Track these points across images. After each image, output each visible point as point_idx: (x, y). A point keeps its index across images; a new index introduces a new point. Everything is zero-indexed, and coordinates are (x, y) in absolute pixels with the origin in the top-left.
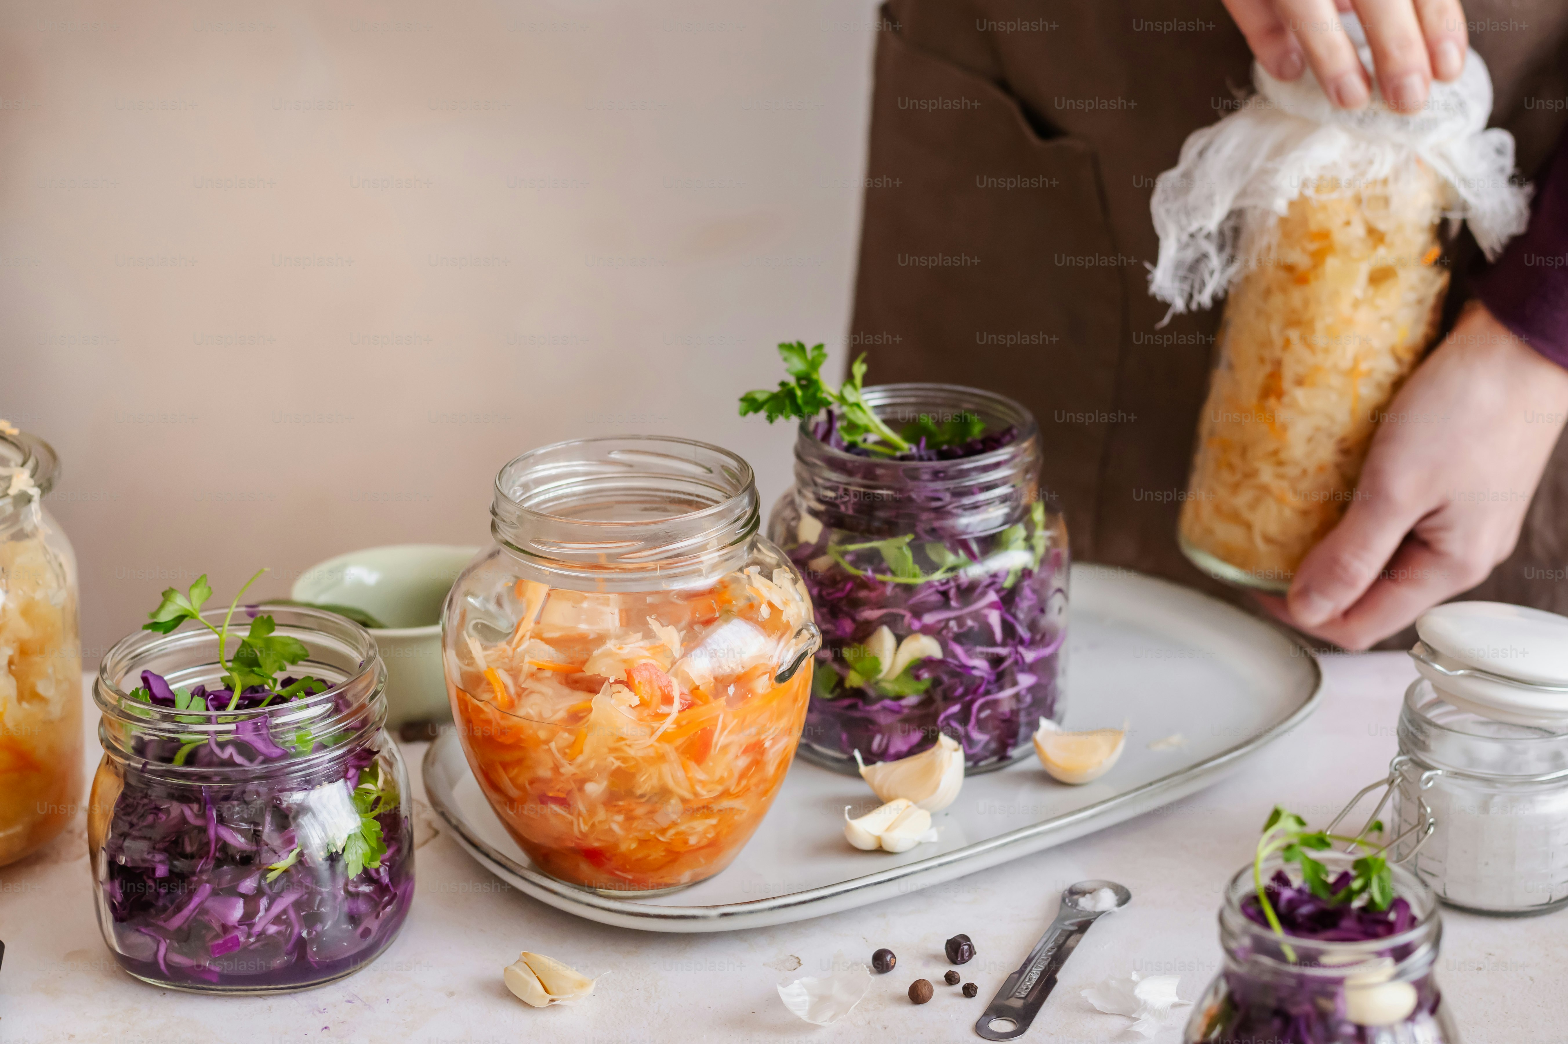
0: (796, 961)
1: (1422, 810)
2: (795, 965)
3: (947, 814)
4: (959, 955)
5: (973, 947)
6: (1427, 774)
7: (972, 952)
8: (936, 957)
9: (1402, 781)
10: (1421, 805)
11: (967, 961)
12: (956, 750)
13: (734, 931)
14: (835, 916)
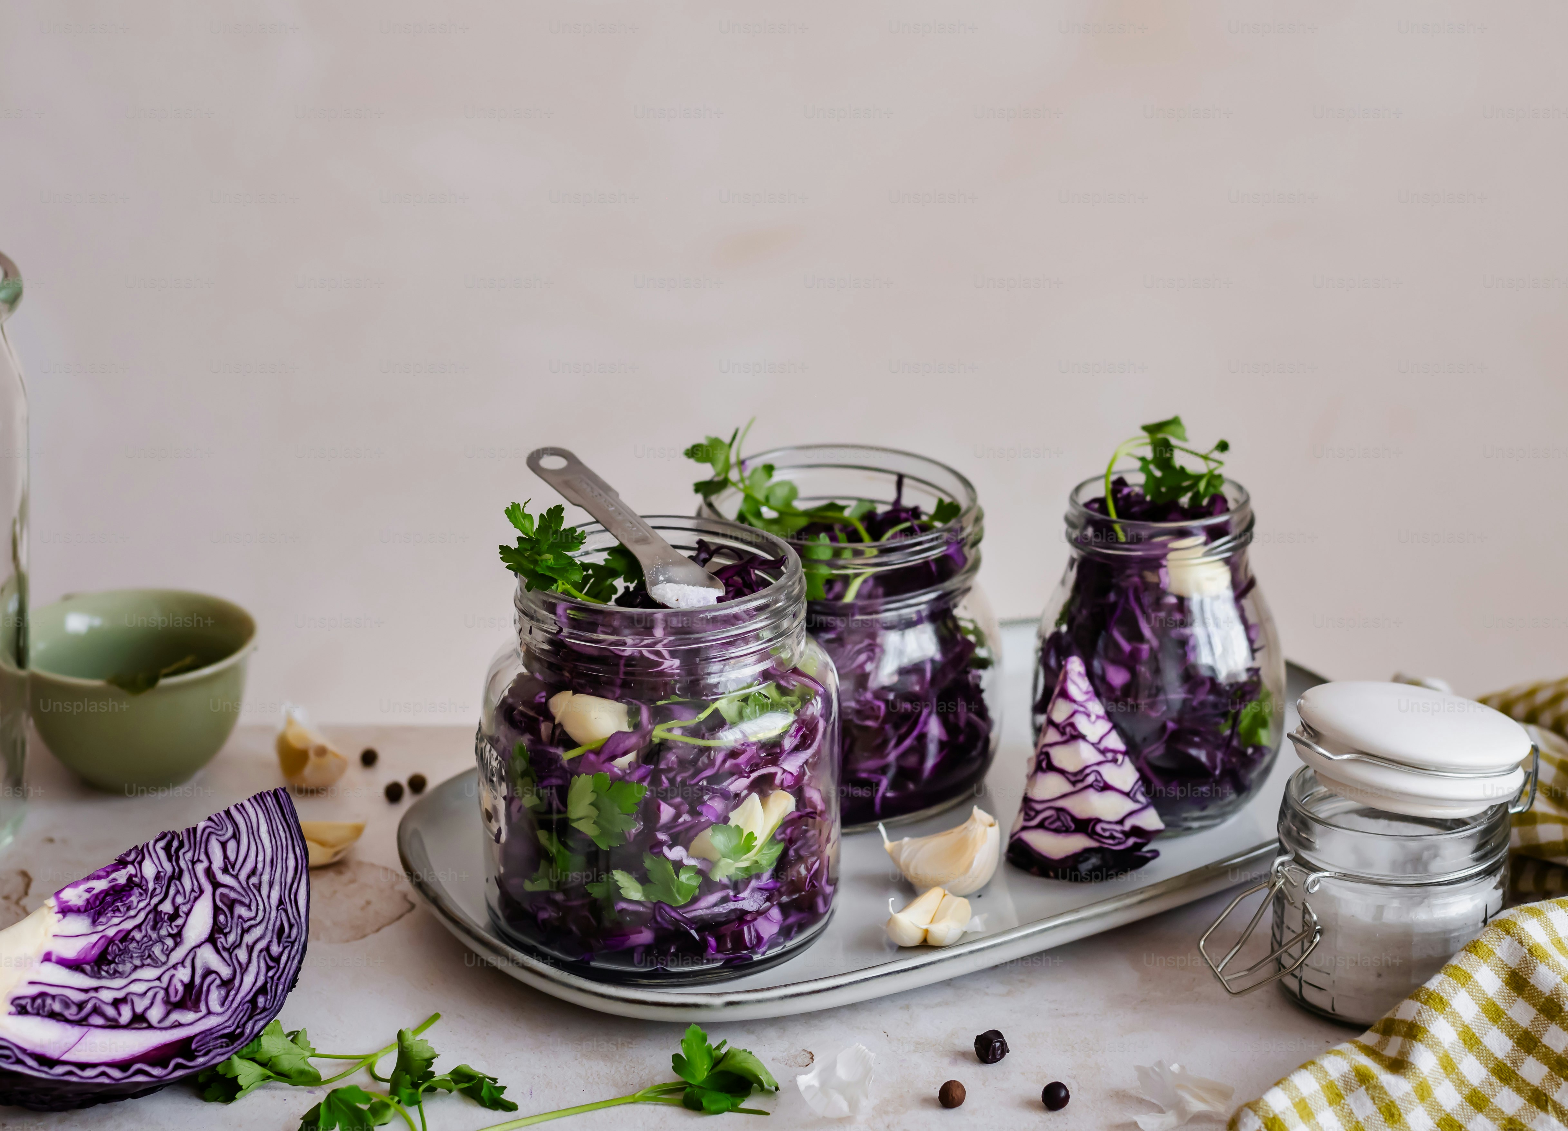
0: (809, 1056)
1: (1307, 916)
2: (807, 1060)
3: (979, 896)
4: (990, 1052)
5: (1006, 1044)
6: (1313, 877)
7: (1004, 1050)
8: (964, 1055)
9: (1284, 884)
10: (1305, 911)
11: (999, 1060)
12: (991, 825)
13: (740, 1021)
14: (853, 1007)
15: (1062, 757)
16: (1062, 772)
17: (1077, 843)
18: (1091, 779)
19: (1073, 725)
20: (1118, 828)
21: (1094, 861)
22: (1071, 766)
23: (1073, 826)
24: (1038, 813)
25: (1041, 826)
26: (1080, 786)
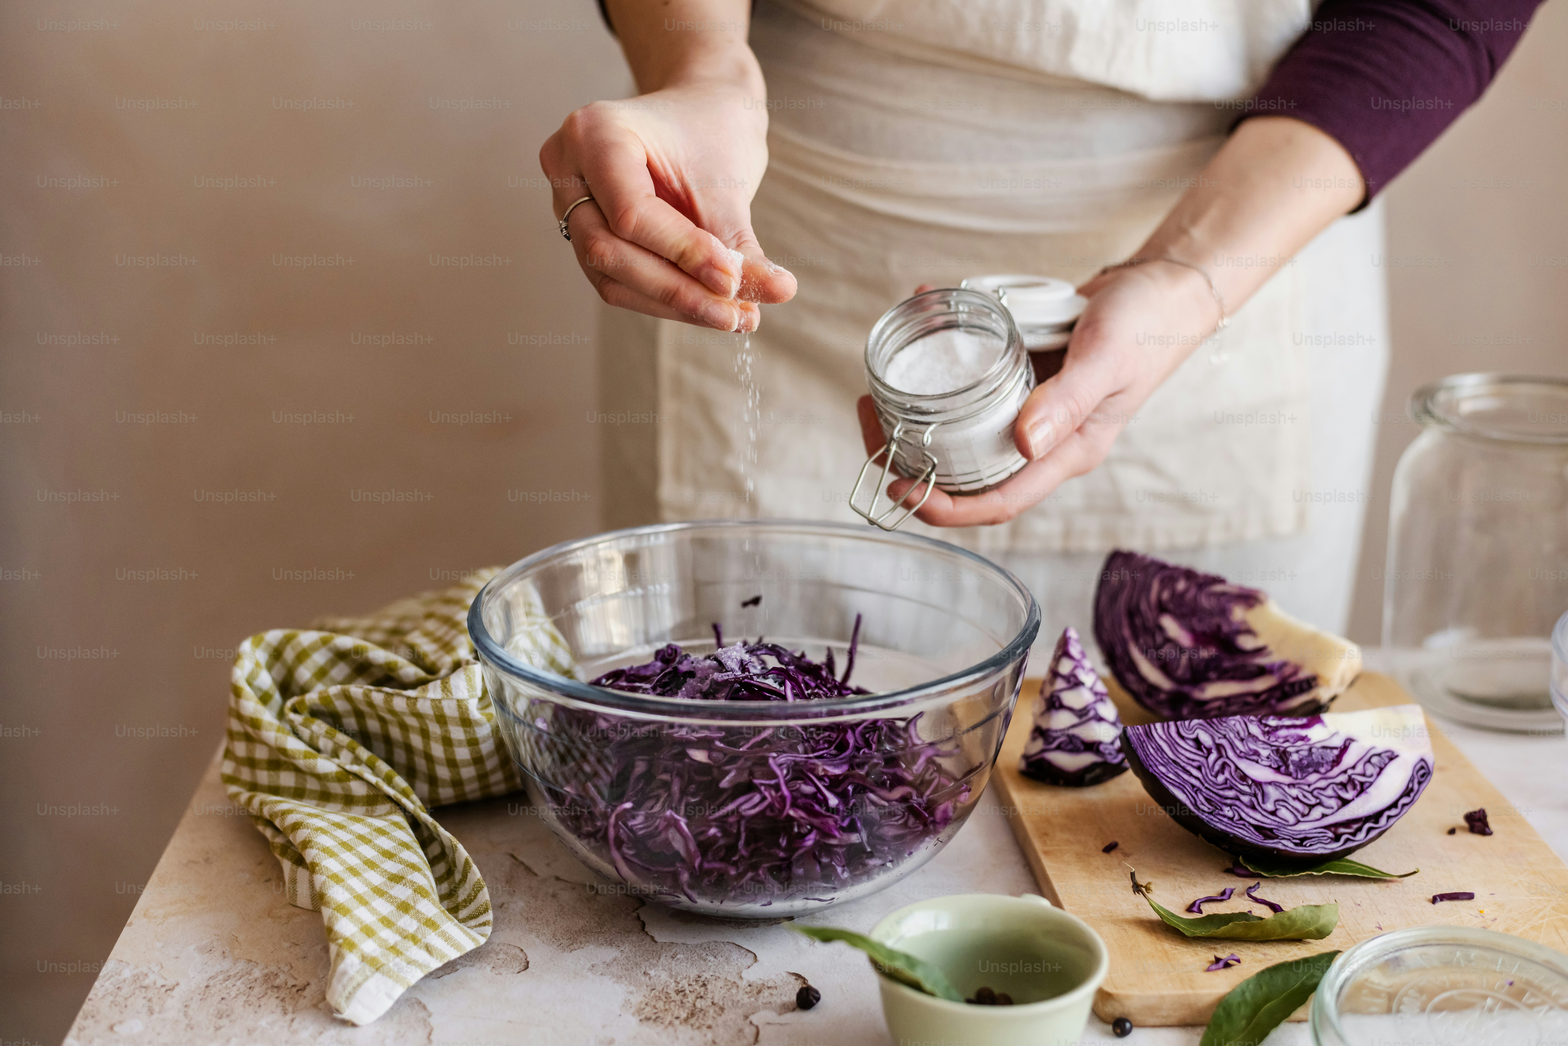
15: (1071, 698)
16: (1071, 709)
17: (1086, 759)
18: (1092, 714)
19: (1075, 676)
20: (1111, 747)
21: (1098, 771)
22: (1078, 705)
23: (1082, 747)
24: (1055, 739)
25: (1059, 748)
26: (1085, 718)
